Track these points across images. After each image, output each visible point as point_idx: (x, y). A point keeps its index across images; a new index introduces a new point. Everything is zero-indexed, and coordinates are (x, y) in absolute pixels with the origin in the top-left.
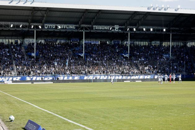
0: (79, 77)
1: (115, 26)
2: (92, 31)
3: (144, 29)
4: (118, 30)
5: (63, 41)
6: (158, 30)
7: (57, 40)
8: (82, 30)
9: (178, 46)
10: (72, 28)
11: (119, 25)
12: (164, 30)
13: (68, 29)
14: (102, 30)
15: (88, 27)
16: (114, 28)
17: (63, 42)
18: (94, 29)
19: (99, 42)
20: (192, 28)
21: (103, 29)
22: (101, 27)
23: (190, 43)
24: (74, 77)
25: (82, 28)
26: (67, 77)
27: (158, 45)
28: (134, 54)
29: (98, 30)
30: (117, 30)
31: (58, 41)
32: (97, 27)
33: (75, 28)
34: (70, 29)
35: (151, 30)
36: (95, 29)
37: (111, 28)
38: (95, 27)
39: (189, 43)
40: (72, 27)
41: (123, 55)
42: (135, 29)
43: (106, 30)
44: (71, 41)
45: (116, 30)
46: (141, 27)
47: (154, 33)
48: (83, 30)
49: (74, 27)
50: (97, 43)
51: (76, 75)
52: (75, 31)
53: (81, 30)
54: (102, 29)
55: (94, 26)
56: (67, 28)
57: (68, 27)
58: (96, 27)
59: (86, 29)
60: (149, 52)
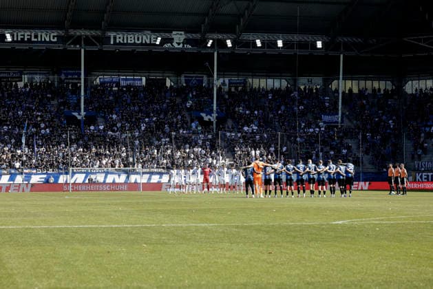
0: (45, 176)
1: (174, 33)
2: (106, 48)
3: (259, 43)
4: (181, 46)
5: (38, 78)
6: (302, 45)
7: (22, 73)
8: (78, 46)
9: (379, 90)
10: (48, 40)
11: (186, 32)
12: (319, 45)
13: (37, 42)
14: (135, 44)
15: (94, 37)
16: (171, 40)
17: (38, 81)
18: (112, 42)
19: (144, 79)
20: (405, 39)
21: (139, 42)
22: (131, 38)
23: (414, 82)
24: (28, 176)
25: (77, 40)
26: (8, 177)
27: (316, 89)
28: (235, 112)
29: (124, 44)
30: (179, 44)
31: (26, 78)
32: (120, 37)
33: (55, 40)
34: (41, 42)
35: (280, 43)
36: (115, 43)
37: (159, 39)
38: (115, 38)
39: (410, 82)
40: (48, 36)
41: (203, 115)
42: (229, 44)
43: (146, 44)
44: (63, 77)
45: (176, 46)
46: (247, 37)
47: (291, 52)
48: (81, 46)
49: (54, 37)
50: (137, 83)
51: (35, 171)
52: (56, 47)
53: (72, 46)
54: (137, 42)
55: (112, 35)
56: (33, 39)
57: (36, 37)
58: (118, 36)
59: (88, 41)
60: (283, 108)
